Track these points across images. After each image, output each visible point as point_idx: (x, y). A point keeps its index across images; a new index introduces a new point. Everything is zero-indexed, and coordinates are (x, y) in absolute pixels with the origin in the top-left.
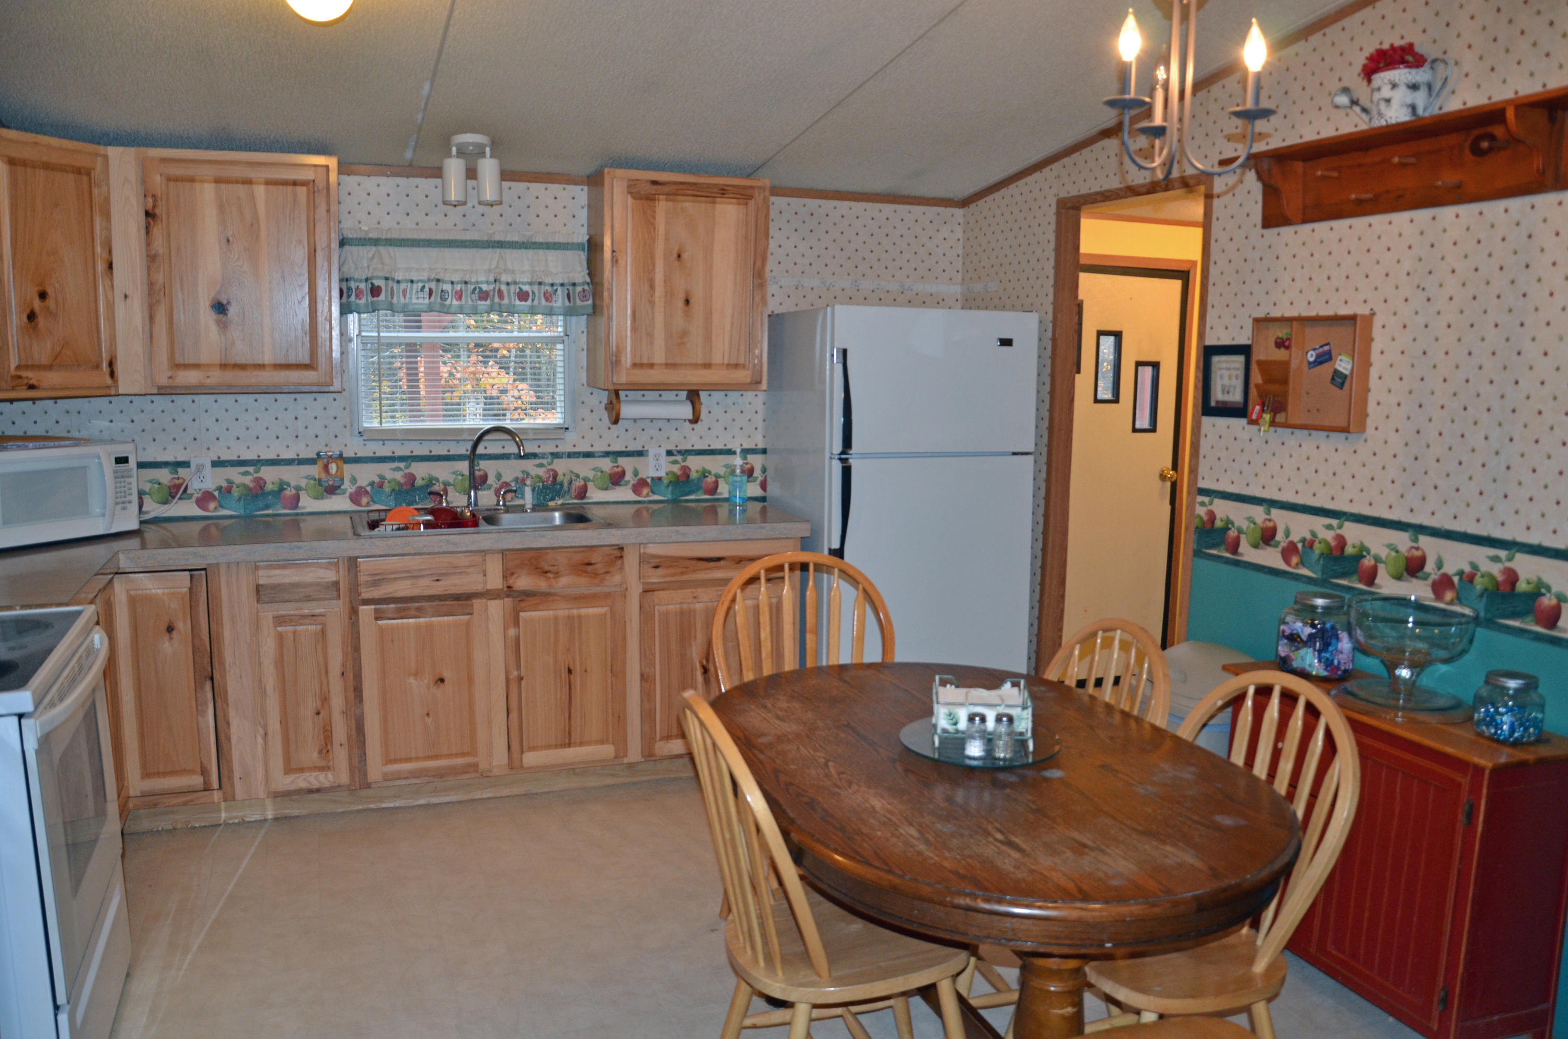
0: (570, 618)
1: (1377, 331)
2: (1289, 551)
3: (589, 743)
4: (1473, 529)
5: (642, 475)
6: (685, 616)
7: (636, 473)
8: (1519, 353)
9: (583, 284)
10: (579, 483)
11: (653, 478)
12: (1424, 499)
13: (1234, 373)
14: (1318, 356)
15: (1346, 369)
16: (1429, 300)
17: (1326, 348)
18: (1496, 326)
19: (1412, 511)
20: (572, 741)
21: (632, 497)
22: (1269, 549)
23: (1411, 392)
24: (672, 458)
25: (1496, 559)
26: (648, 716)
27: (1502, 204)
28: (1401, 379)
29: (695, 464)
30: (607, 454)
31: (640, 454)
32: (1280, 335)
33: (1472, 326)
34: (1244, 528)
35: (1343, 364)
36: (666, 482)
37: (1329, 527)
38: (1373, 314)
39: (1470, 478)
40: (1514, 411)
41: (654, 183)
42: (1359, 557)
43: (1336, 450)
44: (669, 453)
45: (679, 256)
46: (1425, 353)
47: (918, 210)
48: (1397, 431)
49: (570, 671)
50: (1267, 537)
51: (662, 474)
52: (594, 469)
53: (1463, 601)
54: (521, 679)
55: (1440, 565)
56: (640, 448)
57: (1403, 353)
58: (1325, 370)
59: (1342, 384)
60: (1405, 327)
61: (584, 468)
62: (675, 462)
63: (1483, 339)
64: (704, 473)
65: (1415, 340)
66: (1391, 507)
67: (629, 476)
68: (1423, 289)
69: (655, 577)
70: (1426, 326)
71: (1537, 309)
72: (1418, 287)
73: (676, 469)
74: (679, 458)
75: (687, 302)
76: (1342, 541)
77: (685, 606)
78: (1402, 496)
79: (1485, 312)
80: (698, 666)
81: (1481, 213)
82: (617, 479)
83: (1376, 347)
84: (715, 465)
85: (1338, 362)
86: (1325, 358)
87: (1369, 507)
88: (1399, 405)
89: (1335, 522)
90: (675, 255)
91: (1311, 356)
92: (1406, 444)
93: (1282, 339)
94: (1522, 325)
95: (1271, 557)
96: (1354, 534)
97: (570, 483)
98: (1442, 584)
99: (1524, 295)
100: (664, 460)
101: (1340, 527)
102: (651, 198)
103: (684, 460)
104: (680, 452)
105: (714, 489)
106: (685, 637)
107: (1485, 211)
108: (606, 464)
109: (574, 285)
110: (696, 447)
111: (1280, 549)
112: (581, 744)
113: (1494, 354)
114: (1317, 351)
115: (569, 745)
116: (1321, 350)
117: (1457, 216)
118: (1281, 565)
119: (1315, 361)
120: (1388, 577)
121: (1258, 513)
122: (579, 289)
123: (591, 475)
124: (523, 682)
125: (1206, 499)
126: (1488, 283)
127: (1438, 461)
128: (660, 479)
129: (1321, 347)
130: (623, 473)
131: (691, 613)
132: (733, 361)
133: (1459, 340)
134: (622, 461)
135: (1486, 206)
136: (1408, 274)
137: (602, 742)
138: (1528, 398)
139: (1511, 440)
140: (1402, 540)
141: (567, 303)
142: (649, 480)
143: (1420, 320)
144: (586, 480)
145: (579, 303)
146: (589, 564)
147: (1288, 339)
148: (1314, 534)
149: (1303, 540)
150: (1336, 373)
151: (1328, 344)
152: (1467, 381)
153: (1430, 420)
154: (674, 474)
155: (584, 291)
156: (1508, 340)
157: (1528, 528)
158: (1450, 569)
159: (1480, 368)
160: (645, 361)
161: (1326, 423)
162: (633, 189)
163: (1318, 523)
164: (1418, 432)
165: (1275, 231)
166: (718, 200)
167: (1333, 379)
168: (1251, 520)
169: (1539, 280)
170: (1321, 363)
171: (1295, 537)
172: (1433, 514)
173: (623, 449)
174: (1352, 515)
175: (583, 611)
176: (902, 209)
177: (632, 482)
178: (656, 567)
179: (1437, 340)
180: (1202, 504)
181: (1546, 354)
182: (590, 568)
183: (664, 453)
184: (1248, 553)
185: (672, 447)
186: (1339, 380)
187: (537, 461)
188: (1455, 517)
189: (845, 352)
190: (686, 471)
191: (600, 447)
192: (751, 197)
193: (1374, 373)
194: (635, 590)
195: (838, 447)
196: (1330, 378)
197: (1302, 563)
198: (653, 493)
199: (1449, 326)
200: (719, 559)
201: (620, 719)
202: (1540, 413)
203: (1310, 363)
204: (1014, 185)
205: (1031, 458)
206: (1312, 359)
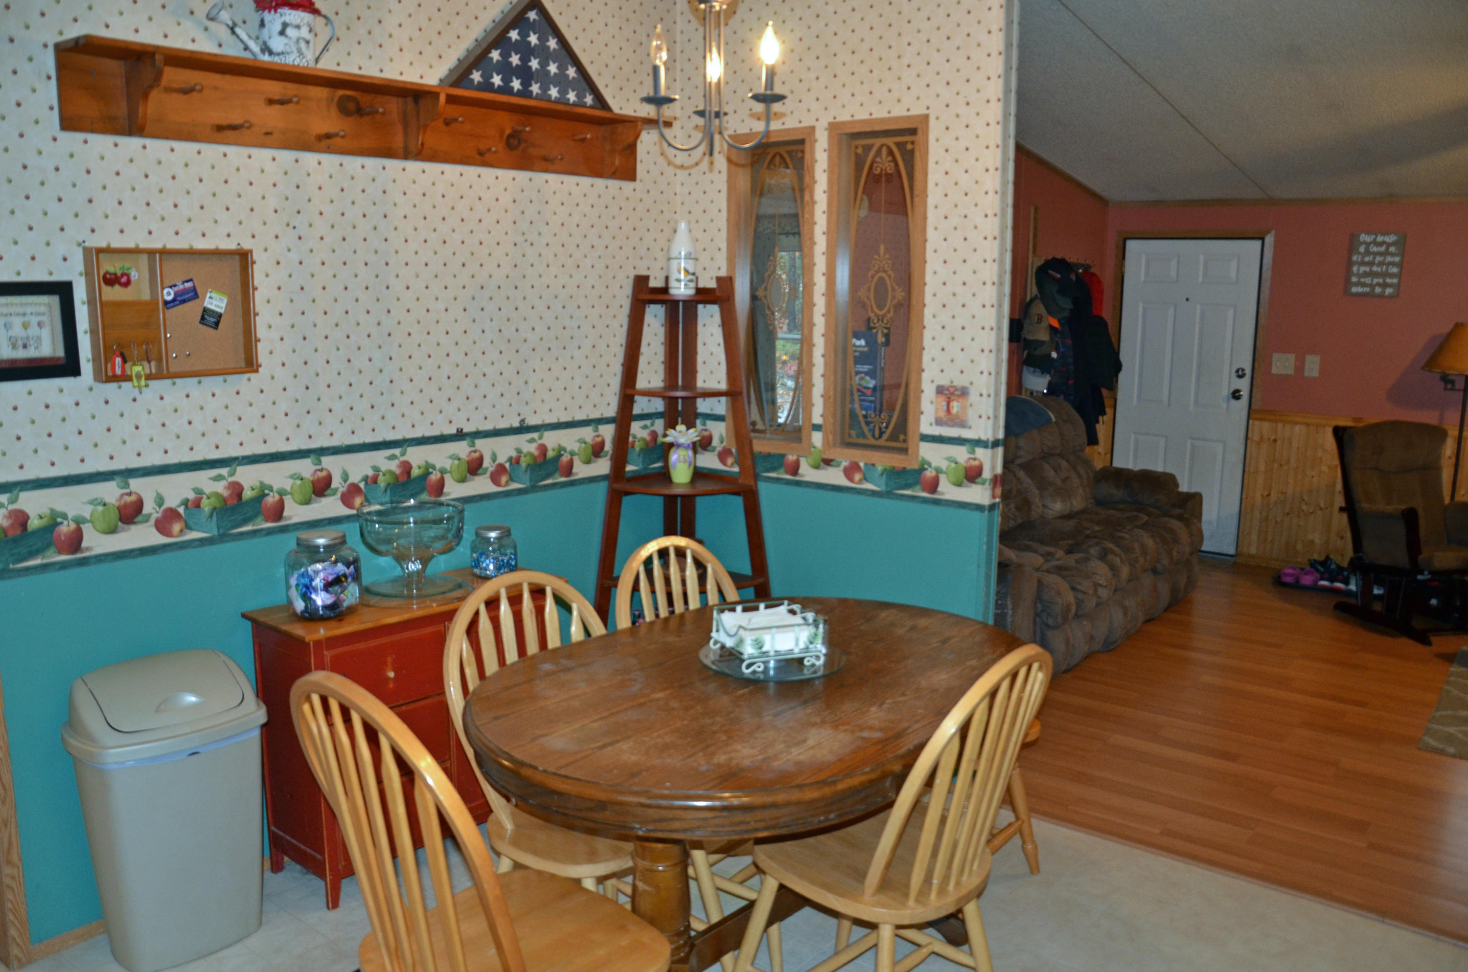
2: (166, 521)
4: (369, 439)
8: (388, 288)
12: (320, 424)
13: (34, 319)
14: (176, 294)
15: (221, 308)
16: (300, 238)
17: (188, 285)
18: (366, 264)
19: (310, 437)
22: (131, 527)
23: (293, 326)
25: (392, 457)
27: (359, 161)
28: (281, 314)
32: (112, 270)
33: (345, 264)
34: (88, 515)
35: (216, 302)
37: (219, 477)
39: (361, 396)
40: (389, 335)
42: (260, 497)
43: (214, 395)
46: (302, 289)
48: (283, 365)
50: (129, 514)
53: (372, 501)
55: (346, 478)
57: (279, 288)
58: (192, 310)
59: (216, 325)
60: (278, 263)
63: (356, 276)
65: (290, 276)
66: (288, 439)
68: (294, 228)
70: (301, 263)
71: (397, 252)
72: (288, 225)
76: (239, 487)
78: (298, 426)
79: (355, 252)
81: (341, 165)
85: (207, 299)
86: (191, 295)
87: (263, 445)
88: (282, 339)
89: (224, 471)
91: (169, 295)
92: (295, 376)
93: (115, 274)
94: (387, 264)
95: (139, 538)
98: (350, 494)
99: (386, 240)
101: (234, 473)
107: (344, 163)
111: (152, 522)
113: (367, 288)
114: (176, 289)
116: (181, 287)
117: (320, 163)
118: (157, 539)
119: (174, 300)
120: (296, 506)
121: (107, 490)
126: (354, 227)
127: (329, 386)
129: (183, 283)
133: (335, 276)
135: (348, 160)
136: (276, 211)
138: (399, 323)
139: (391, 359)
140: (305, 467)
143: (294, 257)
147: (123, 275)
148: (199, 490)
149: (184, 502)
150: (205, 310)
151: (190, 280)
152: (347, 312)
153: (316, 350)
156: (377, 276)
157: (413, 426)
158: (355, 478)
159: (357, 300)
161: (199, 367)
164: (306, 363)
165: (83, 135)
167: (203, 318)
169: (396, 229)
170: (184, 301)
171: (176, 501)
172: (331, 434)
174: (244, 458)
179: (313, 276)
181: (408, 288)
186: (209, 319)
188: (353, 433)
196: (199, 318)
197: (188, 527)
199: (323, 264)
202: (409, 334)
203: (166, 303)
206: (169, 298)
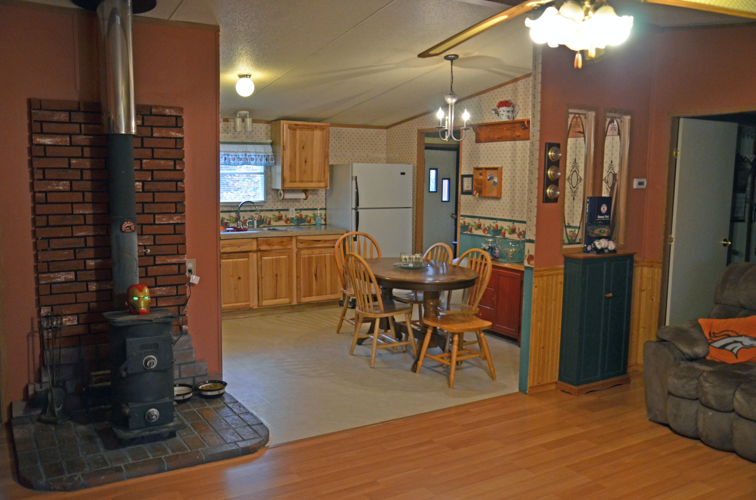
0: (276, 259)
1: (503, 171)
2: (485, 230)
3: (282, 298)
5: (288, 217)
6: (310, 259)
7: (286, 216)
9: (272, 156)
10: (268, 220)
11: (291, 218)
12: (515, 213)
13: (469, 182)
14: (490, 178)
16: (514, 163)
19: (513, 217)
20: (277, 297)
21: (285, 224)
22: (480, 230)
23: (511, 187)
24: (297, 211)
26: (298, 289)
28: (509, 183)
29: (304, 213)
30: (277, 210)
31: (287, 210)
32: (480, 172)
34: (473, 225)
35: (496, 180)
36: (295, 219)
37: (494, 223)
38: (502, 167)
39: (524, 208)
41: (296, 125)
42: (501, 230)
43: (495, 202)
44: (296, 210)
45: (303, 147)
46: (514, 177)
47: (372, 130)
48: (508, 197)
49: (277, 275)
50: (479, 227)
51: (294, 216)
52: (273, 215)
53: (524, 238)
54: (262, 278)
55: (519, 230)
56: (287, 208)
57: (509, 177)
58: (491, 181)
60: (509, 170)
61: (270, 215)
62: (298, 213)
64: (307, 216)
65: (512, 173)
66: (508, 216)
67: (284, 217)
69: (301, 246)
70: (514, 170)
72: (512, 160)
73: (298, 215)
74: (299, 211)
75: (306, 162)
76: (497, 226)
77: (310, 256)
78: (510, 213)
79: (526, 167)
80: (314, 274)
81: (524, 143)
82: (280, 218)
83: (503, 175)
84: (310, 214)
86: (491, 178)
87: (503, 217)
88: (509, 190)
89: (495, 221)
90: (302, 147)
92: (511, 200)
95: (480, 232)
96: (500, 224)
97: (266, 219)
98: (519, 234)
100: (294, 212)
101: (497, 222)
102: (295, 130)
103: (301, 212)
104: (299, 210)
105: (310, 221)
106: (310, 264)
108: (277, 213)
109: (269, 156)
110: (304, 208)
111: (482, 230)
112: (280, 298)
115: (276, 298)
116: (490, 176)
118: (483, 234)
120: (508, 234)
121: (477, 220)
122: (270, 157)
123: (272, 217)
124: (263, 279)
125: (463, 218)
126: (526, 160)
127: (518, 204)
128: (293, 218)
130: (282, 216)
131: (312, 257)
132: (319, 180)
133: (521, 174)
134: (281, 212)
135: (525, 141)
136: (510, 157)
137: (286, 298)
140: (510, 224)
141: (266, 162)
142: (290, 219)
143: (513, 168)
144: (270, 218)
145: (270, 162)
146: (282, 242)
147: (482, 173)
148: (490, 225)
149: (488, 227)
150: (494, 182)
151: (492, 174)
152: (523, 184)
153: (516, 194)
154: (297, 216)
155: (272, 158)
158: (521, 230)
160: (293, 180)
161: (493, 197)
162: (290, 127)
163: (491, 222)
164: (513, 197)
165: (479, 144)
166: (315, 130)
168: (475, 223)
171: (486, 226)
172: (517, 217)
173: (282, 208)
174: (499, 219)
175: (281, 257)
176: (367, 130)
177: (285, 219)
178: (302, 243)
179: (516, 173)
180: (462, 219)
182: (283, 243)
183: (294, 210)
184: (475, 232)
185: (297, 208)
186: (495, 184)
187: (255, 213)
188: (522, 217)
189: (356, 177)
190: (301, 215)
191: (275, 208)
192: (324, 129)
193: (503, 182)
194: (295, 250)
195: (354, 206)
197: (488, 233)
198: (291, 223)
199: (519, 170)
200: (319, 241)
201: (291, 290)
203: (488, 179)
204: (403, 124)
205: (411, 209)
206: (488, 178)
